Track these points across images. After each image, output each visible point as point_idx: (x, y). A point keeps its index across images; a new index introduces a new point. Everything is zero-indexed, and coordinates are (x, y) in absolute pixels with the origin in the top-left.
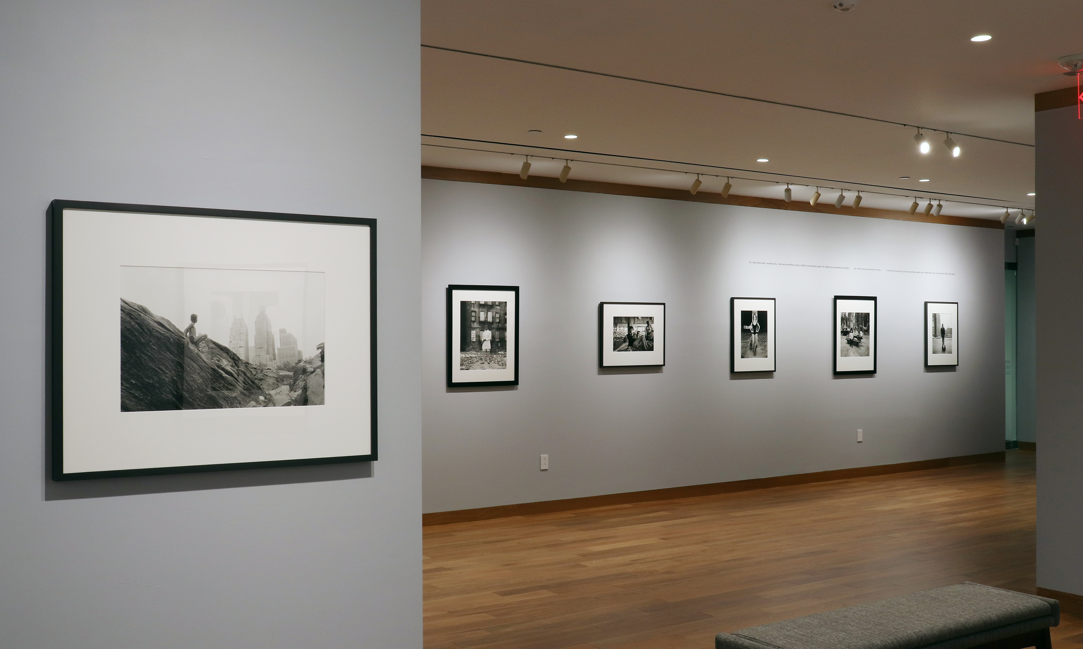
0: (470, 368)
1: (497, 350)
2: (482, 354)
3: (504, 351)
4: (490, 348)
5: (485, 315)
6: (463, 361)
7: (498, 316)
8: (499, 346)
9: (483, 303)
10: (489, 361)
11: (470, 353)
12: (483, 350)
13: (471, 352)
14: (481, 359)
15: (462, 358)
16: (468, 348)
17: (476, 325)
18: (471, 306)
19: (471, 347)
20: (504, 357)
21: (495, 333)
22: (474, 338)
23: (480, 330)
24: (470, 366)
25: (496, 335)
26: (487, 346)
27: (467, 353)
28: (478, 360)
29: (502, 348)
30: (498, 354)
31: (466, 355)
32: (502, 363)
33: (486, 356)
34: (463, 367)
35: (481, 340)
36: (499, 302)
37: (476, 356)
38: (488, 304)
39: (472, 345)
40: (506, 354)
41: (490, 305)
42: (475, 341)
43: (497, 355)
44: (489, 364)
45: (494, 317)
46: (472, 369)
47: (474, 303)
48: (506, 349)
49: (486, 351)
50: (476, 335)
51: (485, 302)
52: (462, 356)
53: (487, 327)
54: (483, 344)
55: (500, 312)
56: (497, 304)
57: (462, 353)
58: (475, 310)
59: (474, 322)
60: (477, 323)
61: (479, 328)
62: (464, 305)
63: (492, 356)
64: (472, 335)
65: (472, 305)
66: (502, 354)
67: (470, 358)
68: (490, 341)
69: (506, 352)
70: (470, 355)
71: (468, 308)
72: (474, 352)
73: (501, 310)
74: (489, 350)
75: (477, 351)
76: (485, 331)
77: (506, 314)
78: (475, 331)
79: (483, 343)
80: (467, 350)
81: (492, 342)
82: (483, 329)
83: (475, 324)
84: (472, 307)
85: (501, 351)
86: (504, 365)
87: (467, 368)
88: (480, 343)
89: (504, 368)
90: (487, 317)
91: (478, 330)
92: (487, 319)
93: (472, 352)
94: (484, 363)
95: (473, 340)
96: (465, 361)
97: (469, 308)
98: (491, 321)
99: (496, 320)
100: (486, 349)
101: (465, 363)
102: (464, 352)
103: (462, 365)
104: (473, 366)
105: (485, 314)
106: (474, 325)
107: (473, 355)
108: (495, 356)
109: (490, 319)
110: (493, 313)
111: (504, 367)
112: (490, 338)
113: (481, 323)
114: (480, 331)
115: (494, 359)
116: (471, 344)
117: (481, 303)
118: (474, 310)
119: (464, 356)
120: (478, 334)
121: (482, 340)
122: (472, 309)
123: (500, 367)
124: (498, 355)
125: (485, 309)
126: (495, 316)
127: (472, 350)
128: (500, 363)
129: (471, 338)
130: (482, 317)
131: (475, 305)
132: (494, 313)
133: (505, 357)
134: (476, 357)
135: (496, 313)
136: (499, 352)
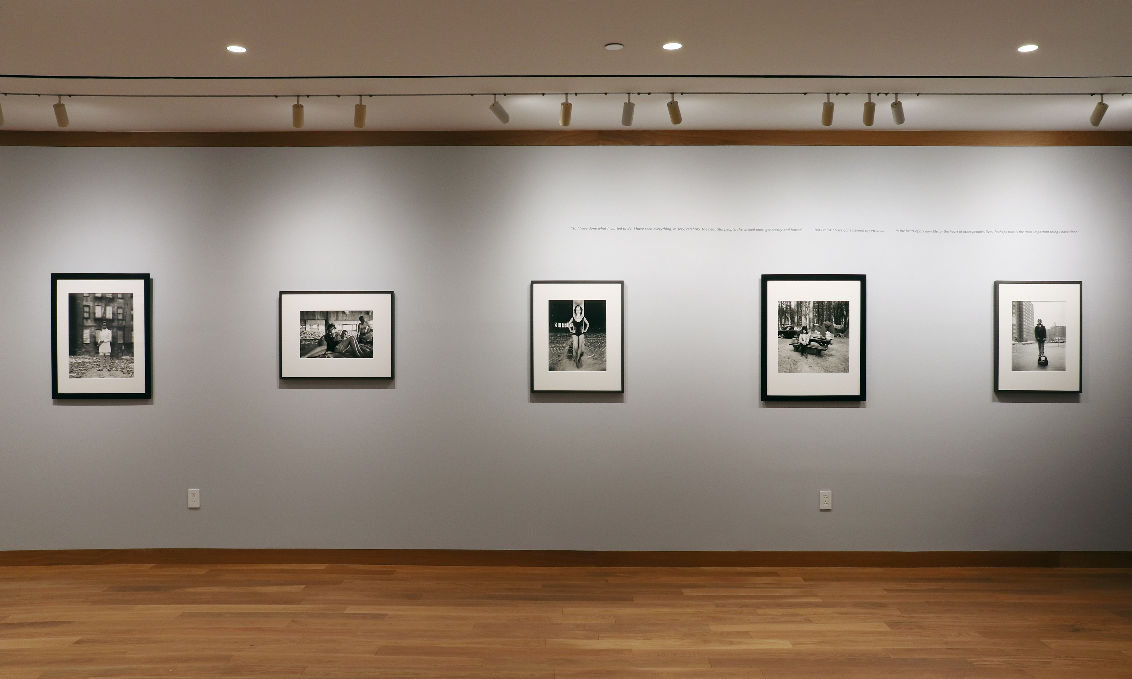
0: (83, 375)
1: (120, 354)
2: (99, 359)
3: (130, 355)
4: (111, 352)
5: (103, 311)
6: (72, 366)
7: (120, 311)
8: (123, 348)
9: (100, 295)
10: (109, 368)
11: (82, 358)
12: (100, 354)
13: (83, 356)
14: (97, 365)
15: (71, 363)
16: (80, 351)
17: (91, 323)
18: (83, 299)
19: (84, 350)
20: (130, 363)
21: (117, 332)
22: (87, 339)
23: (96, 328)
24: (83, 374)
25: (118, 335)
26: (105, 349)
27: (78, 358)
28: (93, 367)
29: (127, 352)
30: (122, 359)
31: (77, 360)
32: (127, 371)
33: (104, 361)
34: (74, 375)
35: (97, 341)
36: (123, 294)
37: (91, 361)
38: (107, 296)
39: (85, 348)
40: (133, 359)
41: (110, 298)
42: (89, 342)
43: (119, 361)
44: (110, 371)
45: (116, 313)
46: (86, 378)
47: (88, 295)
48: (133, 353)
49: (105, 355)
50: (90, 335)
51: (102, 294)
52: (71, 361)
53: (105, 325)
54: (100, 347)
55: (123, 306)
56: (119, 296)
57: (71, 358)
58: (89, 305)
59: (87, 319)
60: (92, 321)
61: (95, 326)
62: (73, 299)
63: (113, 361)
64: (84, 335)
65: (85, 298)
66: (128, 359)
67: (83, 364)
68: (110, 343)
69: (133, 356)
70: (82, 360)
71: (78, 301)
72: (88, 356)
73: (124, 304)
74: (109, 354)
75: (92, 355)
76: (103, 330)
77: (132, 310)
78: (89, 330)
79: (100, 345)
80: (78, 354)
81: (113, 344)
82: (100, 328)
83: (89, 321)
84: (85, 301)
85: (125, 356)
86: (130, 373)
87: (79, 376)
88: (96, 345)
89: (130, 377)
90: (105, 313)
91: (93, 329)
92: (106, 315)
93: (85, 356)
94: (102, 370)
95: (86, 341)
96: (75, 367)
97: (80, 302)
98: (111, 317)
99: (118, 317)
100: (105, 353)
101: (75, 369)
102: (75, 356)
103: (71, 372)
104: (87, 373)
105: (102, 309)
106: (87, 323)
107: (87, 360)
108: (117, 361)
109: (109, 315)
110: (113, 307)
111: (130, 375)
112: (110, 339)
113: (96, 320)
114: (96, 330)
115: (115, 365)
116: (84, 346)
117: (97, 295)
118: (86, 304)
119: (74, 361)
120: (94, 333)
121: (99, 342)
122: (85, 303)
123: (124, 375)
124: (121, 361)
125: (102, 302)
126: (117, 311)
127: (85, 353)
128: (124, 371)
129: (83, 339)
130: (99, 312)
131: (89, 298)
132: (116, 308)
133: (132, 363)
134: (90, 363)
135: (118, 308)
136: (123, 357)
